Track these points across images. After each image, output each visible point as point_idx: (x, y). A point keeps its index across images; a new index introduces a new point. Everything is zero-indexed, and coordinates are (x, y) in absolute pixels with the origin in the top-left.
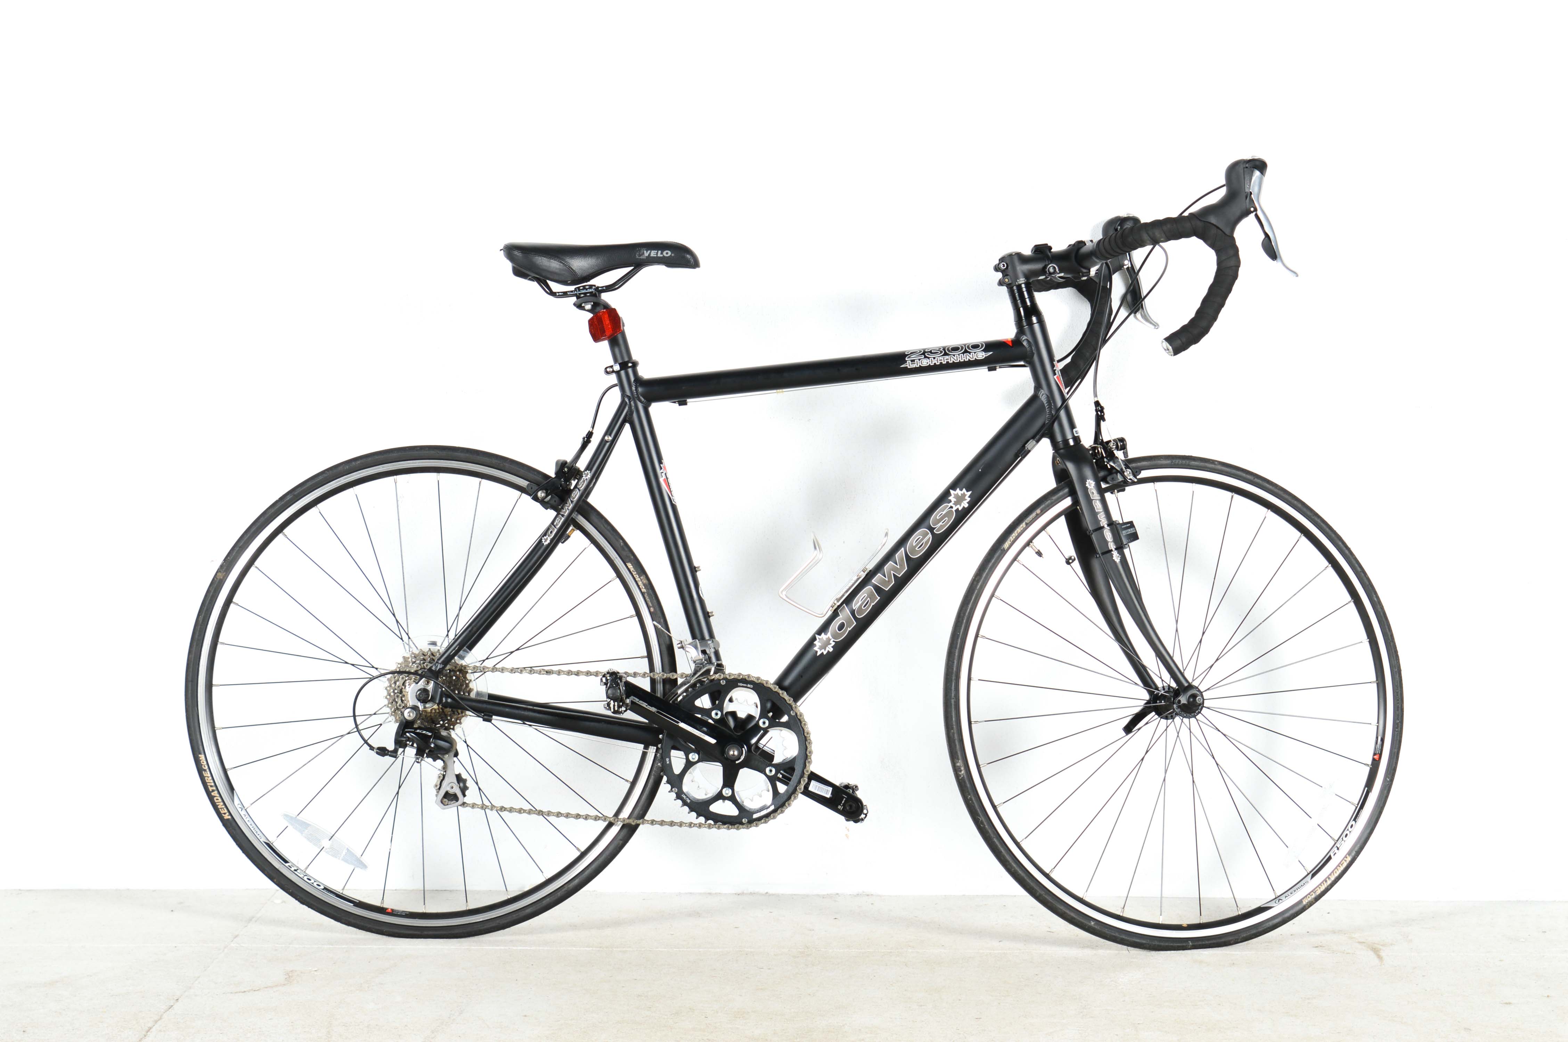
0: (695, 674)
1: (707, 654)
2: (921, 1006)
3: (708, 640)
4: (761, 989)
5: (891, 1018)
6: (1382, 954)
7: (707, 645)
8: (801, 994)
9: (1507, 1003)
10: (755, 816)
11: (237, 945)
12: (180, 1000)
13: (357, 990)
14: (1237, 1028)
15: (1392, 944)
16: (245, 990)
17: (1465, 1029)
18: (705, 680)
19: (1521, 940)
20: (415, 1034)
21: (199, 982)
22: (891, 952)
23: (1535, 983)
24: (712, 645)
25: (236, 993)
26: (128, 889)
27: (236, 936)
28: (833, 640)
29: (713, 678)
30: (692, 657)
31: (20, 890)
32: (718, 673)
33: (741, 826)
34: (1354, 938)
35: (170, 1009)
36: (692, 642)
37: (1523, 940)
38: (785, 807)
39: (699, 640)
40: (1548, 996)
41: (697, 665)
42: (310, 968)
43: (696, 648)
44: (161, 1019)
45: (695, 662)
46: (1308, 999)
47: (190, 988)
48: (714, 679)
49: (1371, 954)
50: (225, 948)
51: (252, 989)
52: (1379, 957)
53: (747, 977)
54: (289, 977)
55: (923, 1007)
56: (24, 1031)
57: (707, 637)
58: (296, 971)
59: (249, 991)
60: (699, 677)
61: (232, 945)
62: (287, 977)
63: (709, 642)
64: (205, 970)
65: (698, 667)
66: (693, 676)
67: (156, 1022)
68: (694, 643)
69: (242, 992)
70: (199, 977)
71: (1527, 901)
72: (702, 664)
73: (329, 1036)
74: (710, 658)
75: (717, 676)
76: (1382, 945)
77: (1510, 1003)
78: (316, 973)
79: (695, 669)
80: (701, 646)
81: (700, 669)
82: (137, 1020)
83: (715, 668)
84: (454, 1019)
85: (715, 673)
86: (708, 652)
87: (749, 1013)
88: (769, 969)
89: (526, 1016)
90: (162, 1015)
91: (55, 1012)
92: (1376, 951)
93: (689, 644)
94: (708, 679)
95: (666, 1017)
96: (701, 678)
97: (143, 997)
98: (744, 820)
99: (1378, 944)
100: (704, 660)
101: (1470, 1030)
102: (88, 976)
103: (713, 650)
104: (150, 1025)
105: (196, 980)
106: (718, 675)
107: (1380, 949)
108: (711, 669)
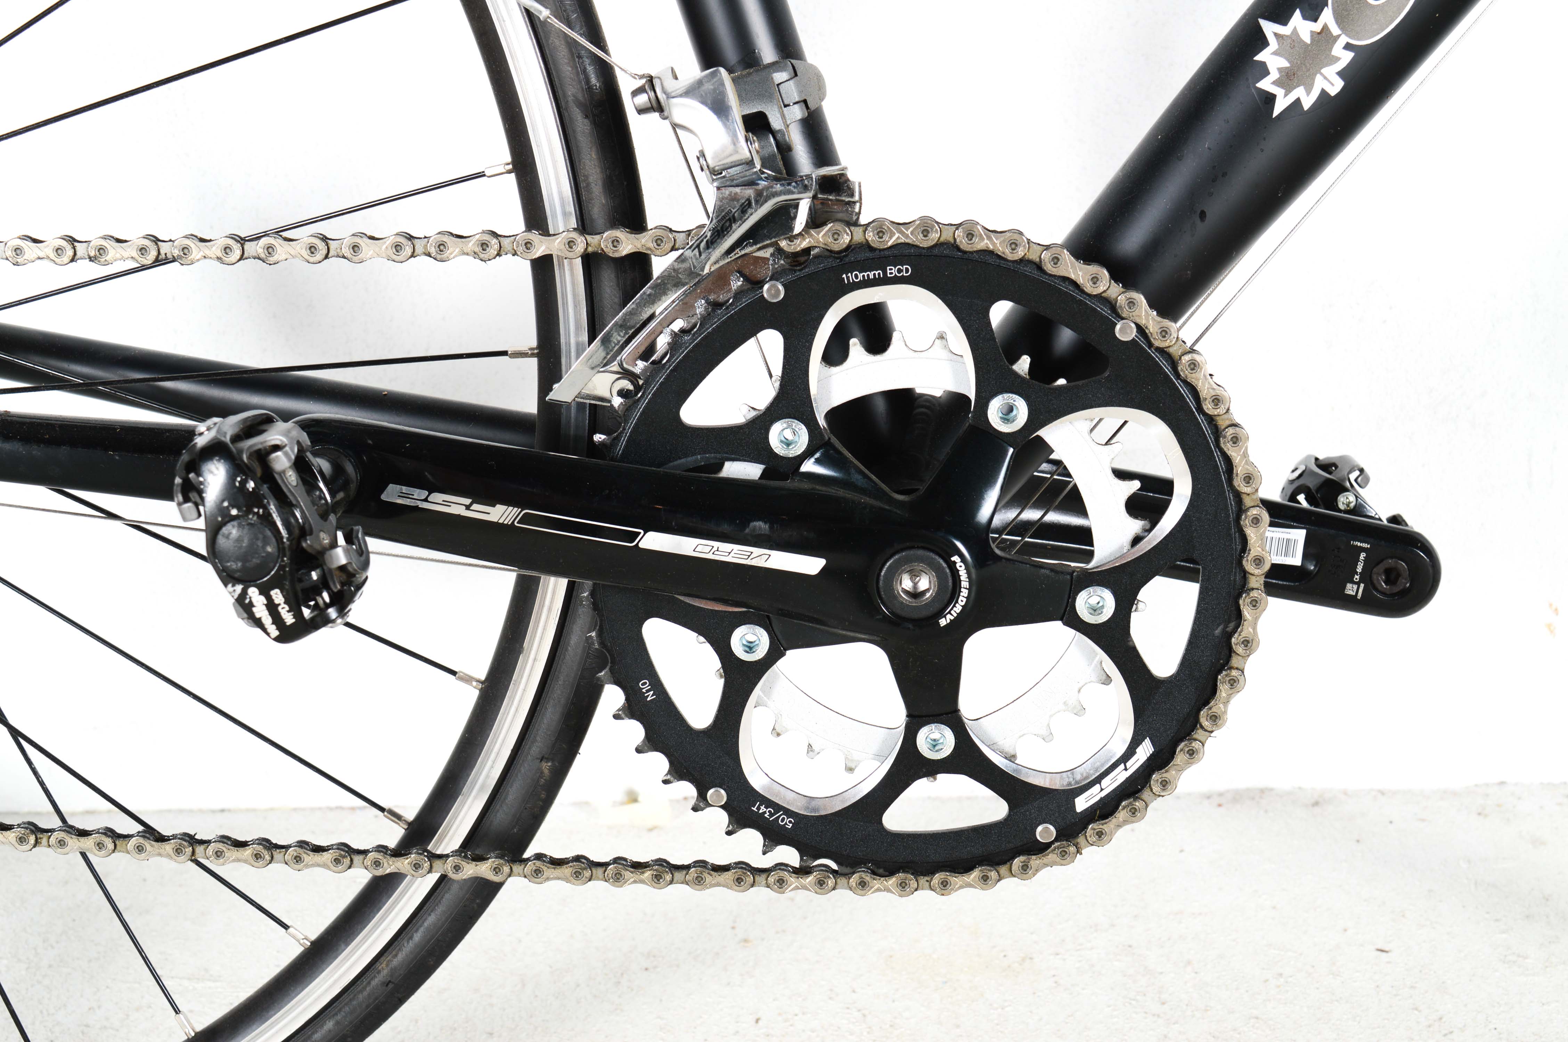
0: (720, 232)
1: (773, 133)
3: (774, 66)
7: (771, 92)
10: (1082, 803)
18: (767, 253)
24: (791, 91)
28: (1344, 40)
29: (805, 244)
30: (702, 154)
32: (824, 224)
33: (1035, 861)
36: (700, 83)
38: (1199, 734)
39: (730, 71)
41: (727, 192)
43: (719, 108)
45: (714, 172)
48: (807, 251)
57: (767, 52)
60: (738, 244)
63: (779, 77)
65: (734, 198)
66: (711, 243)
68: (708, 86)
72: (751, 183)
74: (785, 149)
75: (821, 237)
79: (719, 209)
80: (742, 98)
81: (746, 207)
83: (814, 197)
85: (815, 222)
86: (776, 123)
93: (689, 92)
94: (779, 251)
96: (748, 250)
98: (1045, 832)
100: (758, 166)
103: (797, 113)
106: (827, 228)
108: (797, 206)
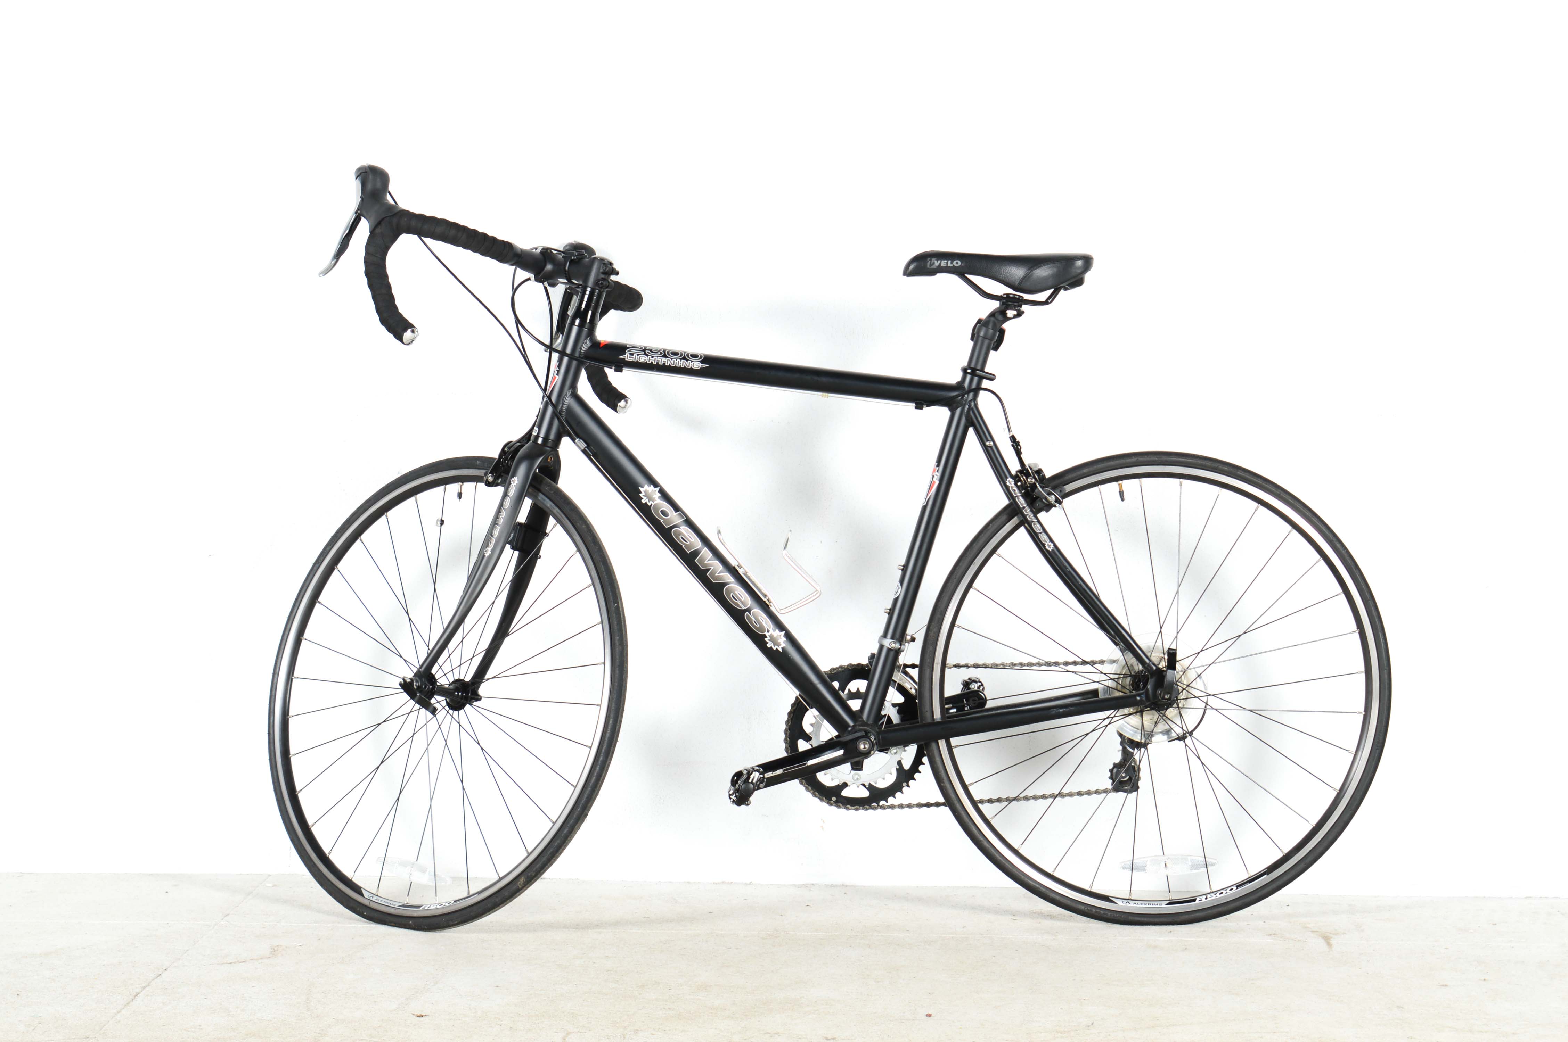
2: (878, 982)
4: (727, 966)
5: (848, 992)
6: (1333, 942)
8: (764, 971)
9: (1443, 986)
11: (227, 923)
12: (168, 970)
13: (338, 963)
14: (1179, 1004)
15: (1343, 934)
16: (231, 961)
17: (1398, 1007)
19: (1470, 931)
20: (390, 1001)
21: (188, 955)
22: (857, 936)
23: (1475, 968)
25: (222, 964)
26: (126, 873)
27: (227, 915)
31: (21, 873)
34: (1308, 928)
35: (158, 977)
37: (1472, 931)
40: (1485, 980)
42: (295, 944)
44: (149, 985)
46: (1253, 980)
47: (179, 959)
49: (1322, 942)
50: (215, 925)
51: (238, 961)
52: (1329, 944)
53: (714, 956)
54: (275, 951)
55: (880, 983)
56: (18, 995)
58: (281, 946)
59: (235, 963)
61: (222, 923)
62: (273, 950)
64: (194, 944)
67: (144, 988)
69: (229, 964)
70: (188, 950)
71: (1484, 897)
73: (308, 1002)
76: (1333, 934)
77: (1446, 985)
78: (300, 948)
82: (126, 986)
84: (429, 988)
87: (712, 986)
88: (737, 949)
89: (497, 987)
90: (150, 982)
91: (49, 979)
92: (1327, 939)
95: (632, 989)
97: (134, 967)
99: (1330, 933)
101: (1403, 1008)
102: (82, 948)
104: (138, 991)
105: (185, 953)
107: (1331, 938)
